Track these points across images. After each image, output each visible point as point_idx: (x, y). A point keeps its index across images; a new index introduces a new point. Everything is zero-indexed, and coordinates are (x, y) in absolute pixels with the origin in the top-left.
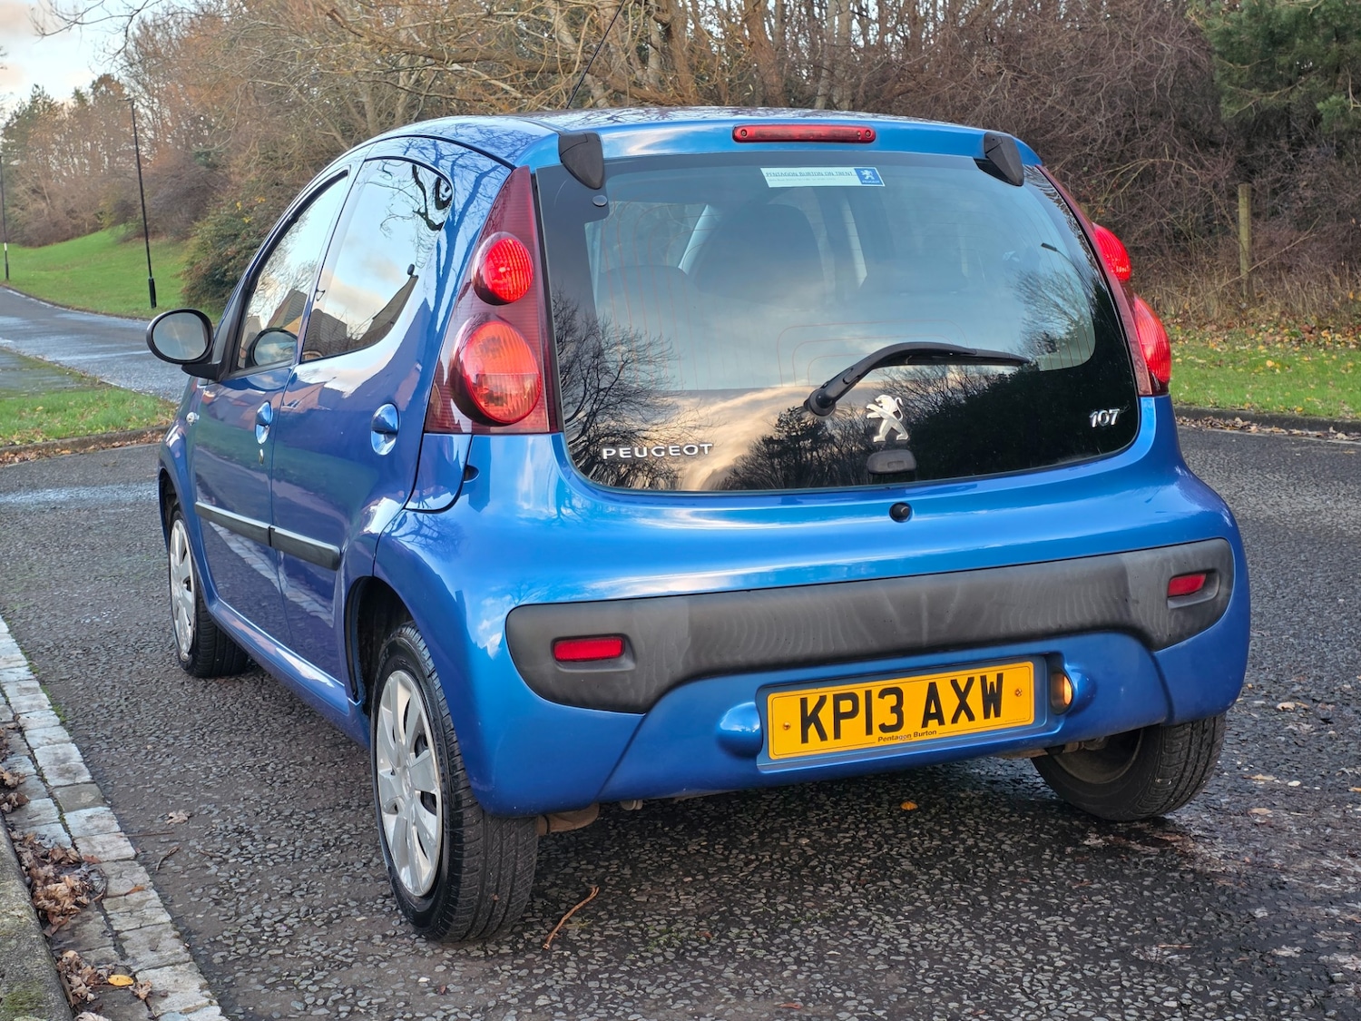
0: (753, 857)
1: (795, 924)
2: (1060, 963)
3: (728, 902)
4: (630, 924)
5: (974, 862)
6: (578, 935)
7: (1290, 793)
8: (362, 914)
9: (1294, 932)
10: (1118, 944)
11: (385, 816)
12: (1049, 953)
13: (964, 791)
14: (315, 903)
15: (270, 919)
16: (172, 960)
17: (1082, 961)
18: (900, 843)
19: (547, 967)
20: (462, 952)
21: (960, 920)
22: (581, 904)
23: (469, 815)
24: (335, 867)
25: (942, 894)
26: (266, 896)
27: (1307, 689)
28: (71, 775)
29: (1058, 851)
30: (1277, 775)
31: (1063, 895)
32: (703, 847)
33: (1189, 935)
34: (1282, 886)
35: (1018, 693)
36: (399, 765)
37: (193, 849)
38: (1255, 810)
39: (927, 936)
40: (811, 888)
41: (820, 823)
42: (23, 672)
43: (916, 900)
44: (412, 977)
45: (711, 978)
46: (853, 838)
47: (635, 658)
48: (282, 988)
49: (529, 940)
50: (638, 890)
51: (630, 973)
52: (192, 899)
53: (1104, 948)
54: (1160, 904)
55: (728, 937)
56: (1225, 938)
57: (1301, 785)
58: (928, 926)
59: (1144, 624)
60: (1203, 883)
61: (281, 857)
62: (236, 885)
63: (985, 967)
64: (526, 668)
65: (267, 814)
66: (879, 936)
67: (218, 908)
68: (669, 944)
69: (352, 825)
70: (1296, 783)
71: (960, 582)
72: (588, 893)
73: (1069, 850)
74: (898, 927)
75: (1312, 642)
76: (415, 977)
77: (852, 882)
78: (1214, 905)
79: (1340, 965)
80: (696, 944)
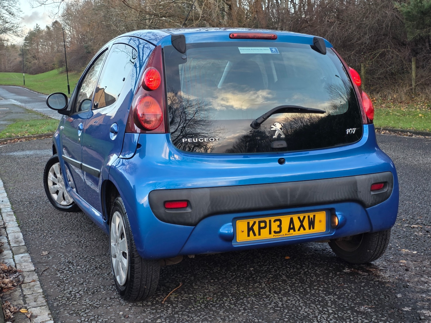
0: (234, 274)
1: (245, 296)
2: (331, 311)
3: (224, 289)
4: (191, 295)
5: (306, 277)
6: (174, 299)
7: (413, 255)
8: (104, 290)
9: (410, 302)
10: (351, 305)
11: (113, 258)
12: (328, 308)
13: (306, 253)
14: (90, 287)
15: (74, 292)
16: (41, 305)
17: (338, 311)
18: (283, 270)
19: (162, 309)
20: (135, 304)
21: (299, 296)
22: (176, 289)
23: (136, 260)
24: (98, 275)
25: (295, 287)
26: (74, 284)
27: (422, 221)
28: (19, 243)
29: (335, 274)
30: (409, 249)
31: (335, 288)
32: (218, 270)
33: (375, 303)
34: (407, 287)
35: (320, 221)
36: (116, 242)
37: (53, 268)
38: (401, 261)
39: (288, 301)
40: (252, 285)
41: (258, 263)
42: (9, 209)
43: (286, 289)
44: (117, 312)
45: (215, 314)
46: (268, 268)
47: (191, 208)
48: (75, 315)
49: (158, 300)
50: (195, 284)
51: (189, 312)
52: (50, 285)
53: (346, 306)
54: (366, 292)
55: (222, 301)
56: (386, 304)
57: (417, 253)
58: (289, 298)
59: (362, 199)
60: (381, 285)
61: (81, 271)
62: (65, 280)
63: (306, 312)
64: (155, 211)
65: (79, 257)
66: (272, 301)
67: (58, 288)
68: (203, 302)
69: (106, 261)
70: (415, 252)
71: (301, 184)
72: (179, 285)
73: (338, 273)
74: (279, 298)
75: (425, 205)
76: (118, 312)
77: (266, 283)
78: (384, 292)
79: (424, 314)
80: (212, 303)
